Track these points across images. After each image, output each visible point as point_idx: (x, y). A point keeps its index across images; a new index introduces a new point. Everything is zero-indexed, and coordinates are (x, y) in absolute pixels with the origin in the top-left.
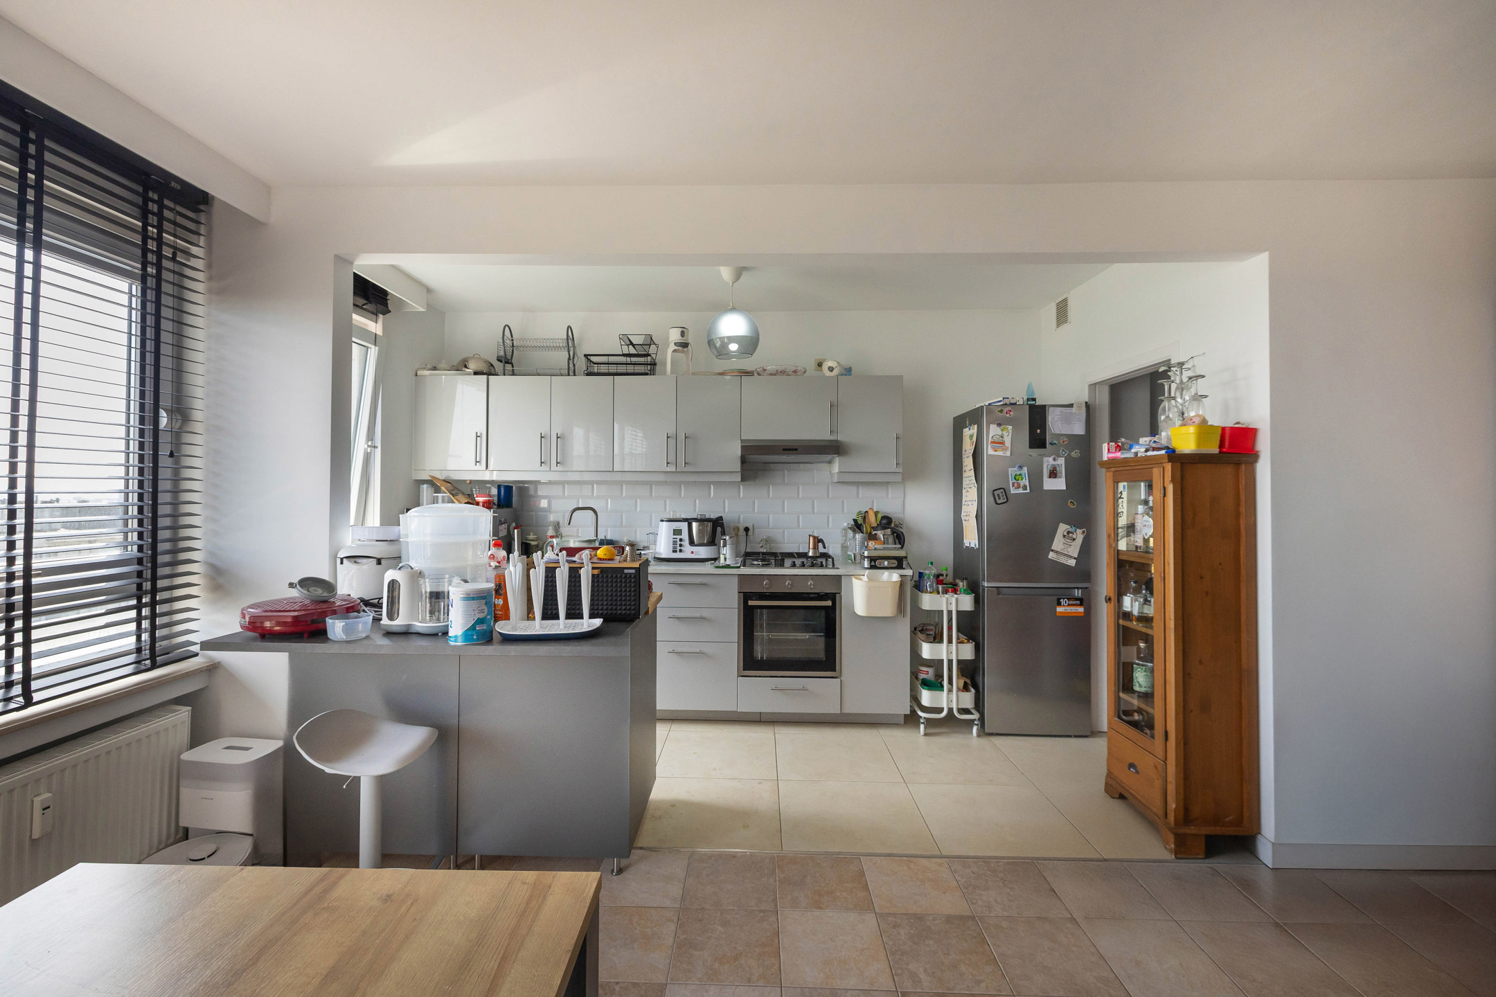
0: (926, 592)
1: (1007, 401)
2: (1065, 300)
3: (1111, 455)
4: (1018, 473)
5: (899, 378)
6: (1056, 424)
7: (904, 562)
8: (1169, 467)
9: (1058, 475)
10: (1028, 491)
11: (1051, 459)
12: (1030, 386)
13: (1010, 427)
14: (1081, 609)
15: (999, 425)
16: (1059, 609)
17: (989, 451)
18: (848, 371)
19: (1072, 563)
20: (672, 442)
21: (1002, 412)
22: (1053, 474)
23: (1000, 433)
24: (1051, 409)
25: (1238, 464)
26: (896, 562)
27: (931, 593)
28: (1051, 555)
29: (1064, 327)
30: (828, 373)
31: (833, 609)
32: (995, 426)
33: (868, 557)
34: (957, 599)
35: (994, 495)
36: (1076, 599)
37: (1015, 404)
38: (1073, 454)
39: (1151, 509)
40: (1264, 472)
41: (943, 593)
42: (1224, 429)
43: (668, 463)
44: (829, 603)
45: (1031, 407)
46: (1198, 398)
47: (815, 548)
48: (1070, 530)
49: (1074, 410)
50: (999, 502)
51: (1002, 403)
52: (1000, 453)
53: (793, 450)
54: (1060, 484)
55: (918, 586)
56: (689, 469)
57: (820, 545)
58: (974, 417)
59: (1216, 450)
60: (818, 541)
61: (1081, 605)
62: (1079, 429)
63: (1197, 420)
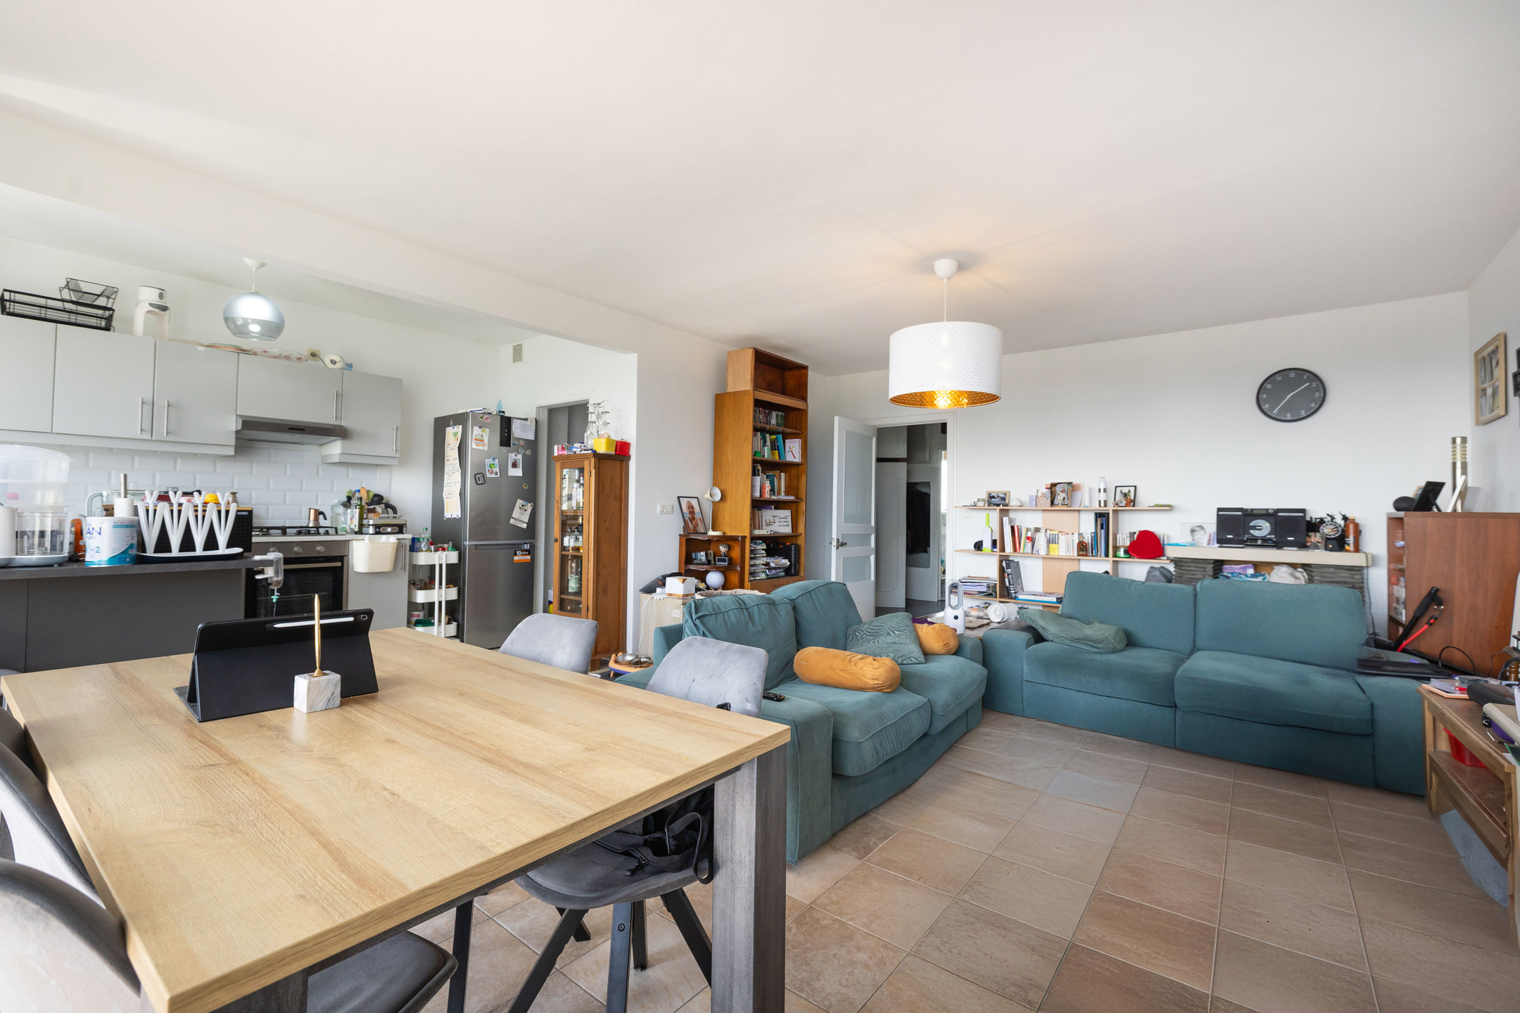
0: (422, 551)
1: (485, 411)
2: (521, 345)
3: (560, 453)
4: (492, 463)
5: (400, 380)
6: (517, 431)
7: (404, 529)
8: (593, 460)
9: (518, 466)
10: (499, 476)
11: (513, 454)
12: (500, 402)
13: (488, 430)
14: (529, 557)
15: (480, 427)
16: (516, 558)
17: (472, 445)
18: (350, 366)
19: (524, 526)
20: (148, 408)
21: (481, 418)
22: (514, 465)
23: (481, 433)
24: (515, 420)
25: (622, 461)
26: (397, 528)
27: (426, 551)
28: (512, 521)
29: (518, 364)
30: (330, 365)
31: (341, 568)
32: (478, 428)
33: (373, 525)
34: (446, 555)
35: (475, 477)
36: (526, 551)
37: (491, 414)
38: (527, 452)
39: (583, 485)
40: (632, 464)
41: (435, 551)
42: (617, 442)
43: (142, 430)
44: (339, 564)
45: (502, 417)
46: (606, 424)
47: (316, 519)
48: (525, 504)
49: (528, 422)
50: (479, 483)
51: (482, 412)
52: (480, 448)
53: (300, 430)
54: (518, 472)
55: (414, 546)
56: (171, 438)
57: (321, 516)
58: (460, 419)
59: (614, 453)
60: (319, 513)
61: (529, 554)
62: (531, 436)
63: (606, 436)
